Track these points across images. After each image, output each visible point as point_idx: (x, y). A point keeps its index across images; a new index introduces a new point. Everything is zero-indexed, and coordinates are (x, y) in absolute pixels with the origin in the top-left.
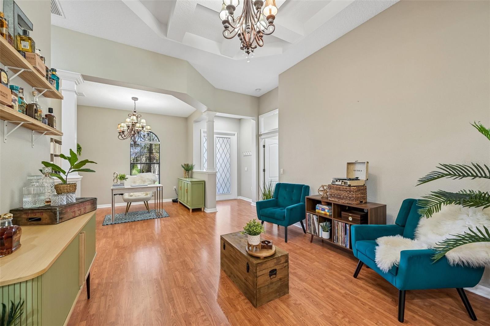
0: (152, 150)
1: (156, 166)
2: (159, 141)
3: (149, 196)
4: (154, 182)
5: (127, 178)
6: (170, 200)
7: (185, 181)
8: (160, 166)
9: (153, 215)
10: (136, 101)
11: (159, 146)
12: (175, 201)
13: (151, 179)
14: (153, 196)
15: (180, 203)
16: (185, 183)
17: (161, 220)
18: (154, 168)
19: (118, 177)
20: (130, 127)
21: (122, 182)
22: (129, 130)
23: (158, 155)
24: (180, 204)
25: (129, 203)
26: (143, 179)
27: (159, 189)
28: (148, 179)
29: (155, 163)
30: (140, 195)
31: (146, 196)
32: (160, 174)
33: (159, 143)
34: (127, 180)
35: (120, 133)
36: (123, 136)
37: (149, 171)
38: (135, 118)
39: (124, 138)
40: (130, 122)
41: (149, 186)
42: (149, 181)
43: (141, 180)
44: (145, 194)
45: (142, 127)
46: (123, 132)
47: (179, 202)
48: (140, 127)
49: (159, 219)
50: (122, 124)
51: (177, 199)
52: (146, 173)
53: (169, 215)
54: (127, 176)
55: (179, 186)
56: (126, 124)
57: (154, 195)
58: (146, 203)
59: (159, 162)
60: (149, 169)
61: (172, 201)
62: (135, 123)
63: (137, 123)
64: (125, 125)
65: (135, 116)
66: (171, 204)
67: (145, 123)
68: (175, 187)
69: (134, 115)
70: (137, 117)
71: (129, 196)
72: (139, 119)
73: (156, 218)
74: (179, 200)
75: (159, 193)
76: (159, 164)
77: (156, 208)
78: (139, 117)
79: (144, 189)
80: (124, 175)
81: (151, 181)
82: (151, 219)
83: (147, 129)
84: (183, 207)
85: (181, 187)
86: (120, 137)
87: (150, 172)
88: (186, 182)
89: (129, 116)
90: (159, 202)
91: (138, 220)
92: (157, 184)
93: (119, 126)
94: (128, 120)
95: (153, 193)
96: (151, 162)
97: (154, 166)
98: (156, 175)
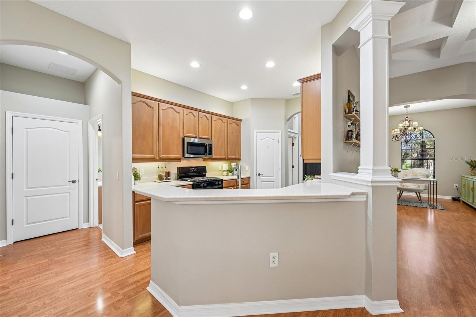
0: (425, 146)
1: (431, 162)
2: (434, 137)
3: (421, 188)
4: (428, 177)
5: (401, 171)
6: (449, 198)
7: (469, 179)
8: (435, 161)
9: (426, 205)
10: (408, 108)
11: (433, 142)
12: (456, 200)
13: (424, 174)
14: (425, 189)
15: (463, 202)
16: (471, 182)
17: (434, 211)
18: (427, 163)
19: (393, 170)
20: (403, 130)
21: (396, 174)
22: (401, 133)
23: (433, 152)
24: (464, 204)
25: (402, 191)
26: (415, 173)
27: (432, 183)
28: (420, 173)
29: (428, 159)
30: (411, 186)
31: (419, 188)
32: (434, 170)
33: (434, 139)
34: (400, 172)
35: (393, 136)
36: (396, 138)
37: (421, 166)
38: (407, 123)
39: (397, 140)
40: (402, 126)
41: (421, 179)
42: (421, 176)
43: (413, 174)
44: (417, 186)
45: (414, 129)
46: (397, 136)
47: (461, 202)
48: (412, 130)
49: (432, 210)
50: (396, 130)
51: (459, 198)
52: (418, 168)
53: (445, 209)
54: (400, 170)
55: (462, 184)
56: (399, 128)
57: (427, 189)
58: (419, 196)
59: (433, 158)
60: (422, 164)
61: (451, 199)
62: (407, 126)
63: (409, 126)
64: (398, 130)
65: (408, 121)
66: (451, 202)
67: (417, 125)
68: (456, 185)
69: (406, 120)
70: (409, 121)
71: (401, 186)
72: (411, 122)
73: (430, 208)
74: (462, 199)
75: (432, 187)
76: (434, 159)
77: (429, 201)
78: (411, 121)
79: (416, 181)
80: (398, 169)
81: (423, 175)
82: (424, 207)
83: (419, 130)
84: (466, 206)
85: (464, 185)
86: (394, 139)
87: (423, 167)
88: (471, 180)
89: (401, 122)
90: (432, 197)
91: (411, 206)
92: (431, 178)
93: (393, 131)
94: (401, 125)
95: (426, 187)
96: (424, 158)
97: (428, 161)
98: (431, 171)
